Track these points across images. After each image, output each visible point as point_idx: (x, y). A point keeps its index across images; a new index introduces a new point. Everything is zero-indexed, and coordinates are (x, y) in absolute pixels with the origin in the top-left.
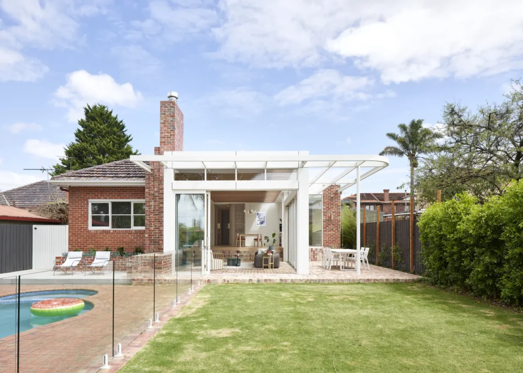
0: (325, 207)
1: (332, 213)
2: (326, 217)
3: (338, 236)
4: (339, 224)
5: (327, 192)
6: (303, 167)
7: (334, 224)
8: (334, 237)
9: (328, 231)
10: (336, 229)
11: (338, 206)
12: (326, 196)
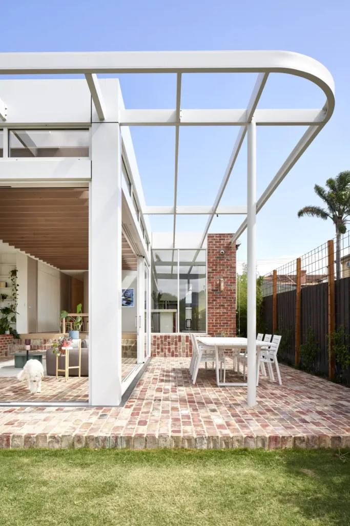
0: (210, 270)
1: (222, 279)
2: (213, 285)
3: (232, 316)
4: (233, 298)
5: (215, 245)
6: (102, 120)
7: (225, 298)
8: (225, 318)
9: (216, 308)
10: (228, 305)
11: (231, 267)
12: (213, 252)
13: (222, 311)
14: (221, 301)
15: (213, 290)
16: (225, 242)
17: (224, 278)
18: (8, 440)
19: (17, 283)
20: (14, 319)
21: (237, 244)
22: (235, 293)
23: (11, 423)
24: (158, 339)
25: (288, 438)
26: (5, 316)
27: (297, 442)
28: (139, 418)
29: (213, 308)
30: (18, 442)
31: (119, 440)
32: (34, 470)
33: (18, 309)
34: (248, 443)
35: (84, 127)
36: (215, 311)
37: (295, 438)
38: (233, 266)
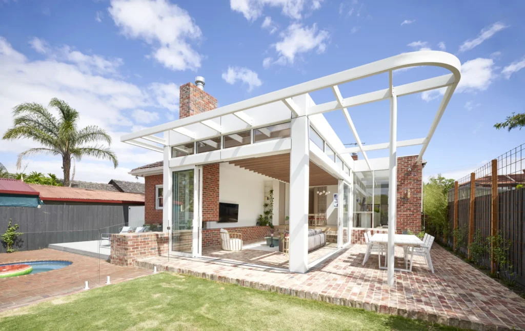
0: (399, 183)
1: (409, 190)
2: (401, 194)
3: (418, 217)
4: (418, 203)
5: (403, 165)
6: (297, 116)
7: (412, 203)
8: (412, 218)
9: (403, 211)
10: (414, 209)
11: (417, 180)
12: (402, 171)
13: (408, 213)
14: (407, 206)
15: (401, 198)
16: (412, 162)
17: (411, 189)
18: (243, 283)
19: (273, 197)
20: (271, 217)
21: (423, 162)
22: (421, 200)
23: (247, 275)
24: (356, 232)
25: (394, 308)
26: (266, 215)
27: (401, 312)
28: (310, 282)
29: (401, 211)
30: (247, 284)
31: (292, 292)
32: (250, 298)
33: (274, 212)
34: (365, 306)
35: (288, 122)
36: (402, 213)
37: (399, 310)
38: (419, 179)
